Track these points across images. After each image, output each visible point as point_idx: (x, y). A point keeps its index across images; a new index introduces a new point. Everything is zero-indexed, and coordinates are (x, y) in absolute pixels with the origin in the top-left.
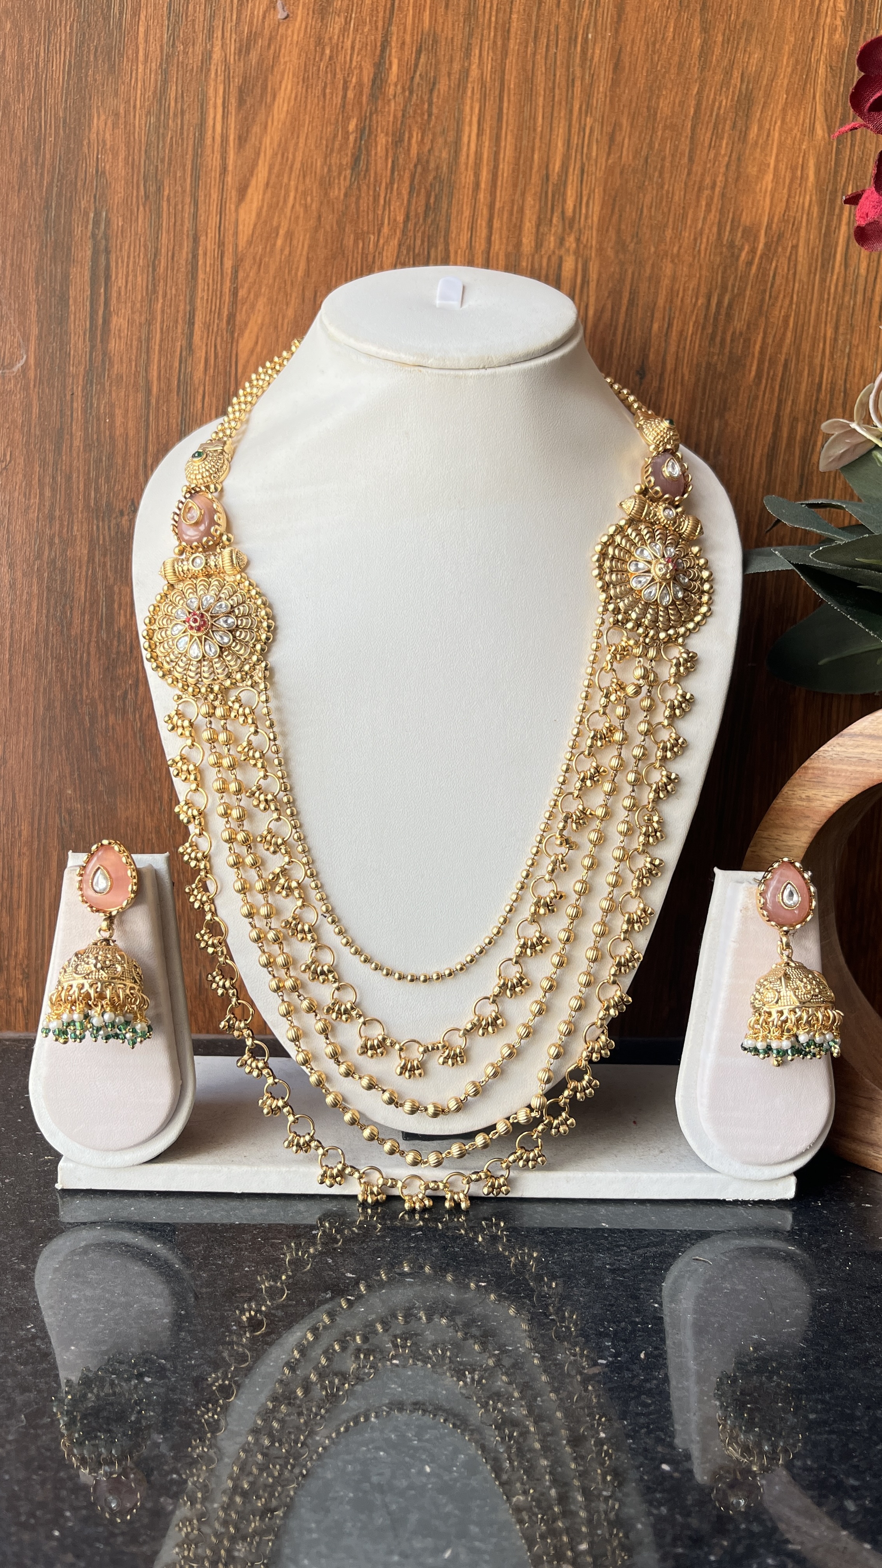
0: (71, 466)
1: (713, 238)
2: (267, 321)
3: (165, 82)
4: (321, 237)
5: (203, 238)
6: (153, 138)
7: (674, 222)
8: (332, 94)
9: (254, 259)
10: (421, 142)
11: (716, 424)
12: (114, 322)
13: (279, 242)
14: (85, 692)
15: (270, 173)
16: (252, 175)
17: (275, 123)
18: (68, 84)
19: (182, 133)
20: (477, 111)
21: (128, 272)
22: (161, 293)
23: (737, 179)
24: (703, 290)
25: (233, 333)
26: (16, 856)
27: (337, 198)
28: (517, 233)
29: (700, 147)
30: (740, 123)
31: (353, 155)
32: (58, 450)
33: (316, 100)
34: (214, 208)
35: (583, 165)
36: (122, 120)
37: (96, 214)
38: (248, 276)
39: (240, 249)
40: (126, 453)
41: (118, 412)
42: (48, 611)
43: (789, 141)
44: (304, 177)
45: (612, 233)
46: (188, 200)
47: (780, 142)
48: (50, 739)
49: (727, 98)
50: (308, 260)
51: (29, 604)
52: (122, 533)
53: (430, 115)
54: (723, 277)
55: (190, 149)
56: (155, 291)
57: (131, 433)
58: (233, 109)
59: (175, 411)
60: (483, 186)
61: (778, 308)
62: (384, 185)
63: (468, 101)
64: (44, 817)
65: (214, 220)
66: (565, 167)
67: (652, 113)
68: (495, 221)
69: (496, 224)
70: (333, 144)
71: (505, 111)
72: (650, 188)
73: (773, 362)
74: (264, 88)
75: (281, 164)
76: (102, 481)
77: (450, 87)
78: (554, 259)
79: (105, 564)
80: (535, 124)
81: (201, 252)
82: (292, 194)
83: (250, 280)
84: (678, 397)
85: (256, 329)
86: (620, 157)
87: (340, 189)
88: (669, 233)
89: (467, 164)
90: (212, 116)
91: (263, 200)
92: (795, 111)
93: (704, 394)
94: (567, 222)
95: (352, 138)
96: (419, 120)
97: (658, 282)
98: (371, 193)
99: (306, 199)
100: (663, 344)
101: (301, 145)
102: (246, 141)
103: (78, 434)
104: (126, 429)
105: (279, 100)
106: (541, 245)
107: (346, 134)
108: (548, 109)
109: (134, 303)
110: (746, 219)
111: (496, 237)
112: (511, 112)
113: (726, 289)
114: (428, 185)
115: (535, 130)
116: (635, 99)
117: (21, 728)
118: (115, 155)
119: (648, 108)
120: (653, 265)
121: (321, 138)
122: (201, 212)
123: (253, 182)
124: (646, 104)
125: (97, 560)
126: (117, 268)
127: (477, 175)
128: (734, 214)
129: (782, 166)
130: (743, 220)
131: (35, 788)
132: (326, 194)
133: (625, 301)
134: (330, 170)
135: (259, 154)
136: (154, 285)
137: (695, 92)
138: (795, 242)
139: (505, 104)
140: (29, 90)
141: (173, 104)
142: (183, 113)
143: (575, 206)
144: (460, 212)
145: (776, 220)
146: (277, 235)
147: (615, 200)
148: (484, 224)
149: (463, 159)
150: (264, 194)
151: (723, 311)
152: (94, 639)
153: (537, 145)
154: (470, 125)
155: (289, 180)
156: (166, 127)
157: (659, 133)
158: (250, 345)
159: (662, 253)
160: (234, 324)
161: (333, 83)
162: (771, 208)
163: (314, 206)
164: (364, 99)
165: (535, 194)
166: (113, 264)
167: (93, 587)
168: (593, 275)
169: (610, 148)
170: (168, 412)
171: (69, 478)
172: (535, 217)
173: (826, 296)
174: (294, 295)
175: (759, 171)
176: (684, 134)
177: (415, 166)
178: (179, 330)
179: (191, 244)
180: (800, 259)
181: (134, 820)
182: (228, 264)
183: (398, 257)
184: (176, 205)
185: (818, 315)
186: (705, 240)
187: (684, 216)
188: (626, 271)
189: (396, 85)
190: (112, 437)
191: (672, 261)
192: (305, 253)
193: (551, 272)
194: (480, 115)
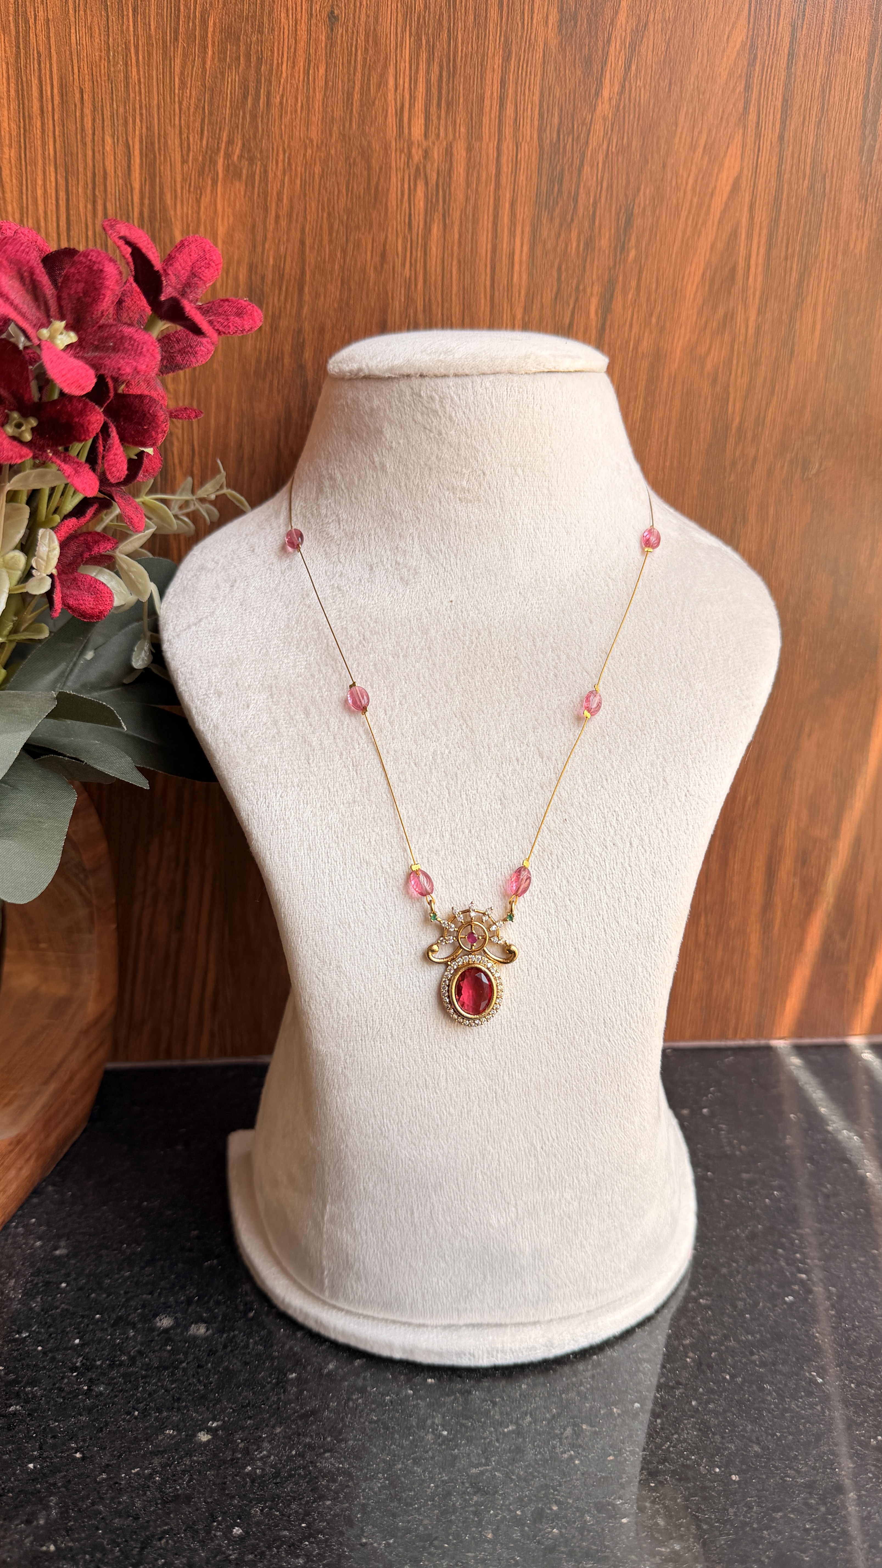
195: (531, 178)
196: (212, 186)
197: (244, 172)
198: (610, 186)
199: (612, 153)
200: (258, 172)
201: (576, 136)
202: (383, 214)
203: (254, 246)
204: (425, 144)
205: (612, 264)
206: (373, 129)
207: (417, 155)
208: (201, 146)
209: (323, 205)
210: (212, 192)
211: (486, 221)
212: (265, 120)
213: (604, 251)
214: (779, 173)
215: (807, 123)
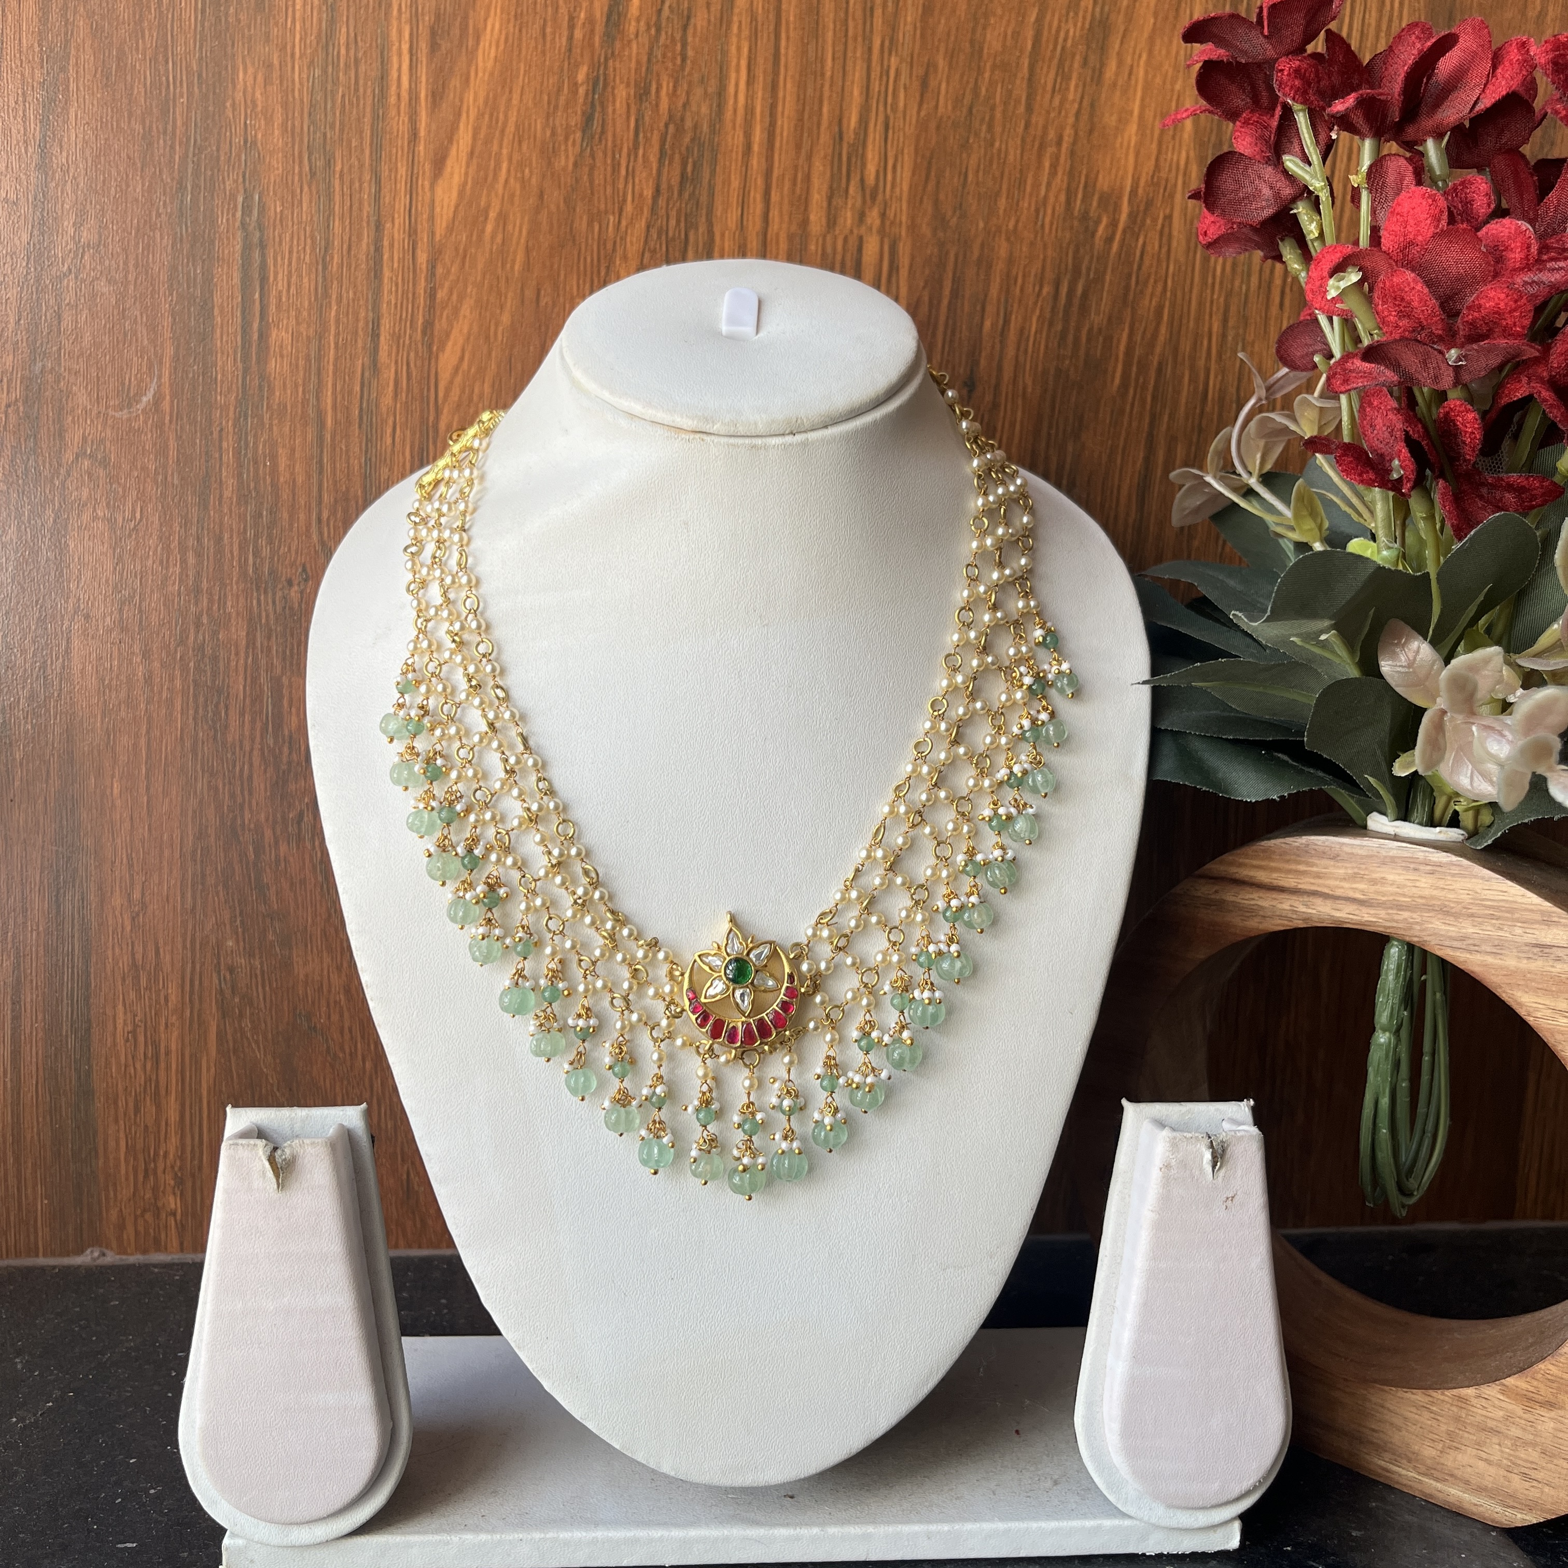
0: (221, 524)
1: (1060, 209)
2: (475, 328)
3: (332, 22)
4: (543, 217)
5: (388, 225)
6: (319, 97)
7: (1009, 190)
8: (554, 33)
9: (457, 249)
10: (673, 94)
11: (1070, 449)
12: (274, 336)
13: (489, 228)
14: (247, 816)
15: (474, 138)
16: (451, 140)
17: (480, 74)
18: (203, 26)
19: (357, 90)
20: (745, 50)
21: (290, 272)
22: (334, 297)
23: (1091, 131)
24: (1049, 275)
25: (430, 347)
26: (162, 1028)
27: (564, 169)
28: (803, 208)
29: (1040, 91)
30: (1093, 59)
31: (584, 113)
32: (204, 505)
33: (533, 43)
34: (401, 186)
35: (887, 118)
36: (276, 74)
37: (245, 199)
38: (449, 272)
39: (438, 238)
40: (293, 506)
41: (282, 453)
42: (196, 712)
43: (1158, 80)
44: (520, 142)
45: (928, 206)
46: (367, 176)
47: (1146, 80)
48: (203, 876)
49: (1075, 25)
50: (528, 251)
51: (170, 702)
52: (291, 608)
53: (684, 59)
54: (1074, 258)
55: (368, 109)
56: (326, 295)
57: (300, 479)
58: (423, 56)
59: (357, 449)
60: (756, 148)
61: (1148, 297)
62: (625, 150)
63: (734, 40)
64: (197, 977)
65: (402, 201)
66: (863, 122)
67: (977, 51)
68: (773, 193)
69: (775, 197)
70: (557, 100)
71: (783, 51)
72: (975, 146)
73: (1143, 366)
74: (464, 28)
75: (489, 126)
76: (263, 542)
77: (709, 21)
78: (853, 242)
79: (269, 649)
80: (823, 67)
81: (386, 243)
82: (505, 166)
83: (451, 277)
84: (1019, 414)
85: (461, 341)
86: (937, 107)
87: (567, 157)
88: (1002, 203)
89: (734, 122)
90: (396, 66)
91: (466, 174)
92: (1166, 39)
93: (1053, 409)
94: (868, 192)
95: (582, 91)
96: (670, 65)
97: (990, 266)
98: (609, 161)
99: (523, 172)
100: (998, 347)
101: (515, 102)
102: (441, 98)
103: (230, 483)
104: (292, 474)
105: (485, 43)
106: (835, 223)
107: (575, 86)
108: (840, 48)
109: (299, 311)
110: (1103, 183)
111: (774, 213)
112: (791, 53)
113: (1080, 273)
114: (683, 149)
115: (823, 75)
116: (953, 32)
117: (165, 863)
118: (269, 121)
119: (972, 42)
120: (982, 245)
121: (541, 92)
122: (385, 191)
123: (453, 152)
124: (969, 35)
125: (258, 644)
126: (275, 265)
127: (748, 135)
128: (1087, 176)
129: (1149, 114)
130: (1098, 185)
131: (184, 941)
132: (549, 163)
133: (947, 292)
134: (553, 134)
135: (460, 115)
136: (326, 288)
137: (1033, 19)
138: (1168, 211)
139: (783, 43)
140: (151, 36)
141: (343, 51)
142: (357, 62)
143: (878, 172)
144: (727, 182)
145: (1142, 183)
146: (486, 218)
147: (930, 163)
148: (759, 197)
149: (729, 115)
150: (468, 166)
151: (1076, 302)
152: (257, 746)
153: (826, 93)
154: (738, 71)
155: (501, 147)
156: (336, 82)
157: (987, 75)
158: (454, 361)
159: (993, 229)
160: (432, 334)
161: (555, 20)
162: (1135, 168)
163: (534, 181)
164: (597, 39)
165: (825, 157)
166: (270, 262)
167: (255, 680)
168: (904, 261)
169: (922, 95)
170: (347, 451)
171: (219, 540)
172: (825, 187)
173: (1210, 280)
174: (510, 295)
175: (1120, 120)
176: (1020, 75)
177: (667, 126)
178: (360, 343)
179: (372, 234)
180: (1175, 233)
181: (317, 978)
182: (422, 258)
183: (646, 242)
184: (352, 183)
185: (1200, 304)
186: (1049, 211)
187: (1022, 182)
188: (947, 253)
189: (638, 20)
190: (274, 485)
191: (1008, 239)
192: (523, 241)
193: (848, 257)
194: (750, 58)
195: (724, 183)
196: (1137, 187)
197: (1095, 204)
198: (616, 167)
199: (613, 213)
200: (1078, 202)
201: (664, 237)
202: (922, 142)
203: (1092, 105)
204: (863, 230)
205: (611, 63)
206: (929, 252)
207: (873, 218)
208: (1146, 237)
209: (999, 158)
210: (1139, 179)
211: (785, 125)
212: (1063, 266)
213: (622, 82)
214: (378, 182)
215: (345, 247)
